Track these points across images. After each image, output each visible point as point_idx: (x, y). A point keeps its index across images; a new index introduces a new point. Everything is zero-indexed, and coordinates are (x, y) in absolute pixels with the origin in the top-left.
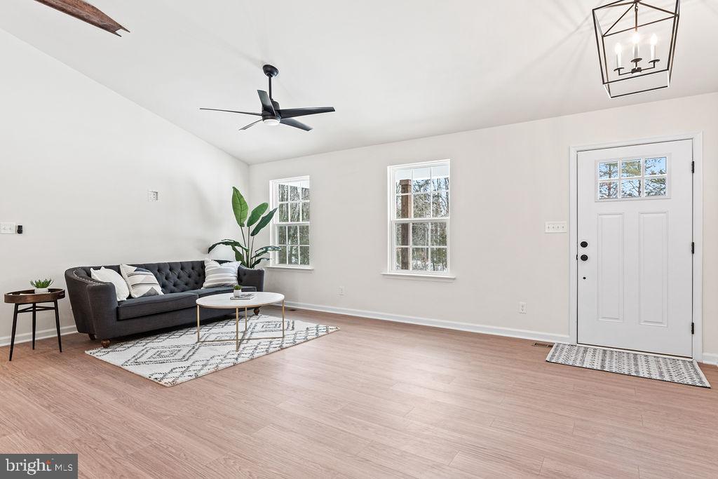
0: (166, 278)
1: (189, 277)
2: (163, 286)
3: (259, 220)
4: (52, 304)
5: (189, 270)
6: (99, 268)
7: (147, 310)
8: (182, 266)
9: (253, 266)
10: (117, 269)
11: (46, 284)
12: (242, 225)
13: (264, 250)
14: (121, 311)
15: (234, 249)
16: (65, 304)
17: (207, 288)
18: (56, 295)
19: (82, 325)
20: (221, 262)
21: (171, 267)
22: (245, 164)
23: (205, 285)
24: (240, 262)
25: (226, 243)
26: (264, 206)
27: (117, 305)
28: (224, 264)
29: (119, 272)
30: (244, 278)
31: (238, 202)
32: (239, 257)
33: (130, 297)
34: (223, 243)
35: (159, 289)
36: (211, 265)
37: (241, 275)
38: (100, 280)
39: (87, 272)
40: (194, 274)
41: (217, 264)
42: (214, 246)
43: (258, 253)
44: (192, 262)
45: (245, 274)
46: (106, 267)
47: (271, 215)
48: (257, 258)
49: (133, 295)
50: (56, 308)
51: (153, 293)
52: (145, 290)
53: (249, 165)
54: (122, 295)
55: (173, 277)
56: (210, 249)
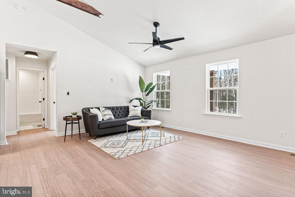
0: (115, 113)
1: (123, 112)
2: (114, 116)
3: (149, 90)
4: (77, 122)
5: (123, 109)
6: (92, 108)
7: (108, 125)
8: (121, 108)
9: (147, 108)
10: (99, 109)
11: (75, 114)
12: (142, 92)
13: (151, 102)
14: (100, 125)
15: (140, 101)
16: (82, 121)
17: (130, 117)
18: (79, 118)
19: (87, 130)
20: (135, 107)
21: (117, 108)
22: (144, 67)
23: (129, 116)
24: (142, 107)
25: (137, 99)
26: (151, 84)
27: (98, 123)
28: (136, 108)
29: (99, 110)
30: (144, 113)
31: (141, 82)
32: (141, 105)
33: (103, 120)
34: (135, 99)
35: (113, 117)
36: (131, 108)
37: (143, 112)
38: (93, 113)
39: (89, 109)
40: (125, 111)
41: (133, 107)
42: (132, 100)
43: (149, 103)
44: (124, 106)
45: (144, 112)
46: (95, 108)
47: (154, 87)
48: (148, 105)
49: (104, 119)
50: (79, 123)
51: (111, 118)
52: (108, 117)
53: (145, 67)
54: (100, 119)
55: (118, 112)
56: (131, 101)
